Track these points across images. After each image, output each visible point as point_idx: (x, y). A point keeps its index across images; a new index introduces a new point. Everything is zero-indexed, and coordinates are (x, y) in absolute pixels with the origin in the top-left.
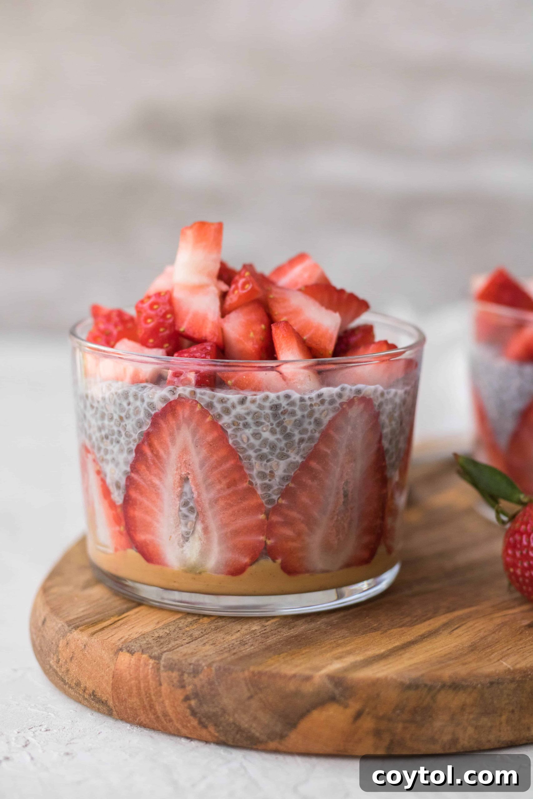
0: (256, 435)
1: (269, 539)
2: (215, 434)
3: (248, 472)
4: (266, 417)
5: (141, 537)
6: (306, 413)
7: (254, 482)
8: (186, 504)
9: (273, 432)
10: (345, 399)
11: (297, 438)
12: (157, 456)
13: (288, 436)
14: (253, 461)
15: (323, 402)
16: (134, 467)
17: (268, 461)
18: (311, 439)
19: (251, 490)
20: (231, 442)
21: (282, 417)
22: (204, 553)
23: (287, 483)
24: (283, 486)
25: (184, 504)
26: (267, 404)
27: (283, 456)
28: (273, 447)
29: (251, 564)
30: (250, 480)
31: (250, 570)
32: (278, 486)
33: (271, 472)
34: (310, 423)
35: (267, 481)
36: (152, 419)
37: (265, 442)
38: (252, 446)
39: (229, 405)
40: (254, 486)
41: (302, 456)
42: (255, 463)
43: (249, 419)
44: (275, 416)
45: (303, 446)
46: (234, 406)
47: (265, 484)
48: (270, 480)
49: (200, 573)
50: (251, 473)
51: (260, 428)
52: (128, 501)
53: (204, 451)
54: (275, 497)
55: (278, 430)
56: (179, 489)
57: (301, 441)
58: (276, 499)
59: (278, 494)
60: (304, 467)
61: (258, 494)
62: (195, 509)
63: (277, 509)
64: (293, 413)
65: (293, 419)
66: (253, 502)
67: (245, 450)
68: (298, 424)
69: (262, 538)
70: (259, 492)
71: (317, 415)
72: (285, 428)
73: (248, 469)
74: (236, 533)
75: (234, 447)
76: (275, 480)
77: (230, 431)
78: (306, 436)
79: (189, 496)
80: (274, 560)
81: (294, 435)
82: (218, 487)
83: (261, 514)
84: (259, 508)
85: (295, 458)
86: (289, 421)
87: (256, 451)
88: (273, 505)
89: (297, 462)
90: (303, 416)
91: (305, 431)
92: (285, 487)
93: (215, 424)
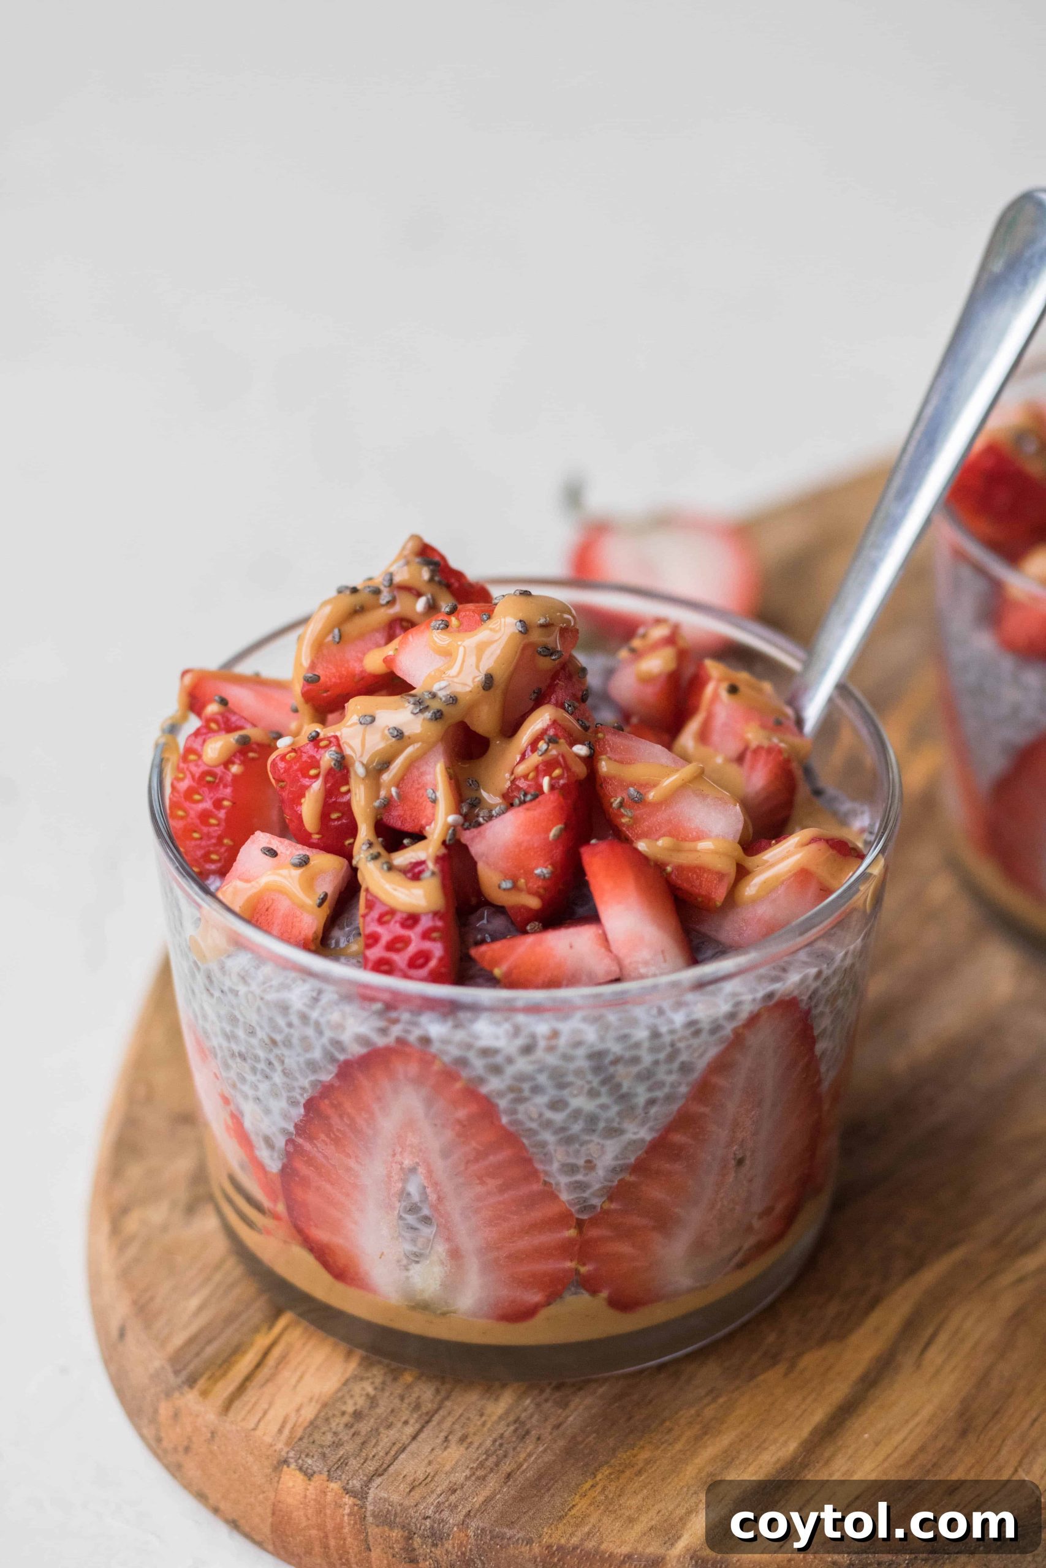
0: (556, 1105)
1: (584, 1264)
2: (473, 1108)
3: (539, 1167)
4: (579, 1073)
6: (662, 1056)
7: (552, 1181)
8: (413, 1209)
9: (593, 1094)
10: (744, 1015)
11: (641, 1099)
12: (353, 1127)
13: (624, 1098)
14: (551, 1148)
15: (697, 1033)
16: (302, 1129)
17: (582, 1145)
18: (669, 1098)
19: (549, 1194)
20: (504, 1120)
21: (612, 1069)
22: (452, 1284)
23: (620, 1177)
24: (612, 1181)
25: (410, 1210)
26: (581, 1052)
27: (613, 1132)
28: (592, 1120)
29: (548, 1303)
30: (547, 1179)
31: (543, 1313)
32: (602, 1183)
33: (588, 1162)
34: (670, 1072)
35: (579, 1177)
36: (340, 1066)
37: (576, 1114)
38: (548, 1124)
39: (499, 1059)
40: (554, 1186)
41: (651, 1129)
42: (555, 1151)
43: (543, 1079)
44: (597, 1070)
45: (653, 1110)
46: (510, 1060)
47: (576, 1182)
48: (586, 1175)
49: (444, 1314)
50: (547, 1168)
51: (565, 1093)
53: (449, 1134)
54: (596, 1201)
55: (604, 1090)
56: (400, 1185)
57: (652, 1102)
58: (599, 1204)
59: (602, 1196)
60: (660, 1147)
61: (563, 1202)
62: (433, 1221)
63: (600, 1218)
64: (636, 1060)
65: (635, 1070)
66: (549, 1210)
67: (532, 1132)
68: (646, 1076)
69: (569, 1265)
70: (565, 1196)
71: (684, 1057)
72: (619, 1086)
73: (542, 1162)
74: (515, 1258)
75: (512, 1129)
76: (597, 1173)
77: (503, 1103)
78: (659, 1094)
79: (420, 1199)
80: (594, 1292)
81: (636, 1095)
82: (479, 1189)
83: (569, 1228)
84: (563, 1219)
85: (640, 1133)
86: (625, 1075)
87: (556, 1133)
88: (592, 1215)
89: (643, 1140)
90: (656, 1063)
91: (660, 1085)
92: (616, 1183)
93: (471, 1093)
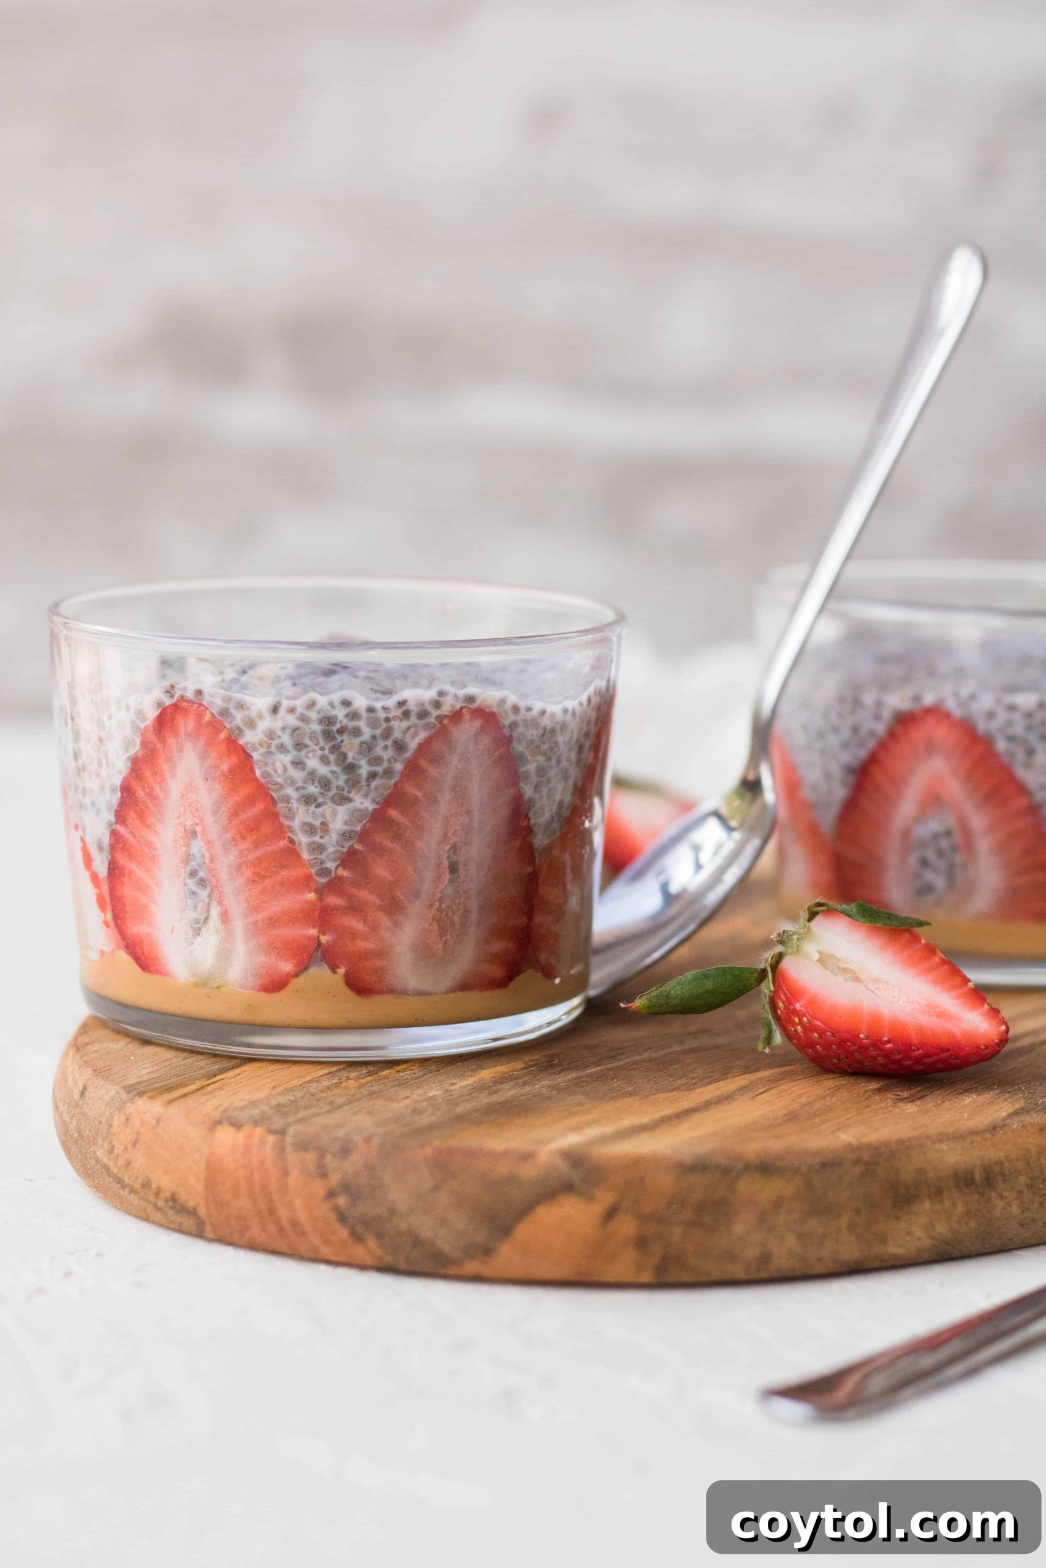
0: (298, 764)
1: (324, 934)
2: (234, 760)
3: (286, 822)
4: (313, 736)
5: (135, 929)
6: (378, 732)
7: (296, 839)
8: (193, 874)
9: (324, 760)
10: (446, 710)
11: (364, 770)
12: (151, 795)
13: (351, 768)
14: (295, 805)
15: (406, 714)
16: (120, 816)
17: (318, 806)
18: (388, 772)
19: (292, 852)
20: (258, 773)
21: (339, 739)
22: (224, 954)
23: (350, 843)
24: (343, 847)
25: (191, 874)
26: (313, 715)
27: (342, 799)
28: (325, 784)
29: (297, 975)
30: (291, 835)
31: (295, 983)
32: (335, 846)
33: (323, 824)
34: (386, 747)
35: (317, 839)
36: (142, 734)
37: (312, 776)
38: (292, 782)
39: (253, 714)
40: (297, 845)
41: (373, 801)
42: (298, 809)
43: (286, 739)
44: (328, 735)
45: (374, 784)
46: (261, 717)
47: (314, 843)
48: (322, 837)
49: (218, 988)
50: (290, 823)
51: (303, 753)
52: (114, 870)
53: (219, 789)
54: (331, 865)
55: (332, 757)
56: (184, 849)
57: (372, 776)
58: (333, 869)
59: (335, 861)
60: (378, 818)
61: (304, 860)
62: (207, 882)
63: (335, 885)
64: (357, 732)
65: (358, 741)
66: (296, 873)
67: (281, 787)
68: (367, 748)
69: (313, 932)
70: (305, 855)
71: (397, 735)
72: (345, 756)
73: (285, 817)
74: (273, 922)
75: (263, 781)
76: (331, 837)
77: (256, 756)
78: (379, 769)
79: (199, 861)
80: (334, 968)
81: (360, 767)
82: (243, 846)
83: (310, 892)
84: (306, 882)
85: (364, 803)
86: (351, 747)
87: (297, 789)
88: (328, 879)
89: (367, 809)
90: (374, 737)
91: (377, 760)
92: (346, 849)
93: (233, 746)
